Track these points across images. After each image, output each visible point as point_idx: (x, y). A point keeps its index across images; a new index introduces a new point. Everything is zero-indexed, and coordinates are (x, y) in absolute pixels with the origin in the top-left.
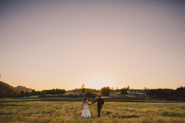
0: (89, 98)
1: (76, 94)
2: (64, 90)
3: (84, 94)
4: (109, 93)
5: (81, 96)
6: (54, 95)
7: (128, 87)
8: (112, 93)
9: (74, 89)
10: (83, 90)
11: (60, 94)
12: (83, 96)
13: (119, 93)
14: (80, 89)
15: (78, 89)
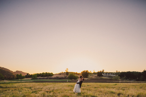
0: (72, 80)
1: (62, 77)
2: (52, 73)
3: (68, 76)
4: (88, 76)
5: (65, 78)
6: (44, 77)
7: (103, 71)
8: (90, 75)
9: (60, 73)
10: (67, 73)
11: (48, 76)
12: (67, 78)
13: (96, 75)
14: (65, 73)
15: (63, 72)
